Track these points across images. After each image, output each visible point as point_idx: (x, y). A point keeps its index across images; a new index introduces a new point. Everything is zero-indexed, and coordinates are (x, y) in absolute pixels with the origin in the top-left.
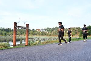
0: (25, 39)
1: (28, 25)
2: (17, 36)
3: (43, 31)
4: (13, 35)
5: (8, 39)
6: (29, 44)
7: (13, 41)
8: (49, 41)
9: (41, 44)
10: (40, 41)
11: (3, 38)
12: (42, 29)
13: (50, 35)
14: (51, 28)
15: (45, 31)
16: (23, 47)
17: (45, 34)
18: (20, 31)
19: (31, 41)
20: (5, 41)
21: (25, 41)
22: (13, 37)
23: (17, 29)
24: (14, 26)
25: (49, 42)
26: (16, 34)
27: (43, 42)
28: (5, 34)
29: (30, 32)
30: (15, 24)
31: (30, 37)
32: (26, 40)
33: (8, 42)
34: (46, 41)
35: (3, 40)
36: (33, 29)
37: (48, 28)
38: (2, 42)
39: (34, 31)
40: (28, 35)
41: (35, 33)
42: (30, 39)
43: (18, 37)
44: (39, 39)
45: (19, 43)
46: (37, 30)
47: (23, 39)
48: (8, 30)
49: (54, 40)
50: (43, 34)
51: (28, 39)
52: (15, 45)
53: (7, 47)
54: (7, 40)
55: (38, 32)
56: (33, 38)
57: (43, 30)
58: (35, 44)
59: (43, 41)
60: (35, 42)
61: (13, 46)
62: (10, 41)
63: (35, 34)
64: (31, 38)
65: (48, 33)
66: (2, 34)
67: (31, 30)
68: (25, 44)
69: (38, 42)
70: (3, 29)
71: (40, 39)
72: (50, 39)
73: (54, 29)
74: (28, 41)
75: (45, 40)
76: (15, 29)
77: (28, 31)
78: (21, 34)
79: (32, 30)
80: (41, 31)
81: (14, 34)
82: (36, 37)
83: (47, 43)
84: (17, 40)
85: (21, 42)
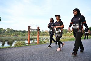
0: (37, 38)
1: (39, 27)
5: (24, 39)
10: (48, 40)
18: (33, 32)
19: (41, 40)
20: (22, 40)
22: (28, 37)
23: (31, 31)
24: (29, 29)
26: (30, 35)
28: (22, 35)
29: (40, 33)
30: (29, 27)
31: (40, 37)
33: (24, 41)
36: (43, 31)
38: (20, 40)
40: (39, 36)
44: (47, 38)
45: (32, 42)
46: (46, 32)
47: (35, 39)
48: (24, 32)
51: (39, 38)
52: (29, 43)
53: (23, 45)
56: (43, 38)
58: (44, 43)
60: (44, 41)
61: (28, 44)
63: (44, 35)
66: (19, 35)
68: (37, 42)
69: (46, 40)
70: (21, 31)
74: (39, 40)
76: (29, 30)
78: (33, 35)
81: (28, 35)
82: (45, 37)
84: (31, 39)
85: (34, 41)
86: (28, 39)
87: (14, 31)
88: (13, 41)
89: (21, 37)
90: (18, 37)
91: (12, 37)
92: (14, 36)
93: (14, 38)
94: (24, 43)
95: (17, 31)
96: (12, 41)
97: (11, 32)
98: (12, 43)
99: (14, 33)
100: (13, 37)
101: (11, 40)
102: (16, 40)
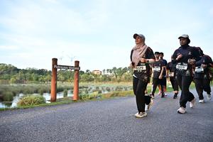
0: (73, 89)
1: (77, 63)
2: (58, 82)
3: (106, 73)
4: (50, 81)
5: (42, 89)
6: (79, 98)
7: (50, 93)
8: (117, 92)
9: (103, 97)
10: (100, 92)
11: (32, 87)
12: (104, 70)
13: (119, 81)
14: (120, 69)
15: (109, 73)
16: (69, 104)
17: (110, 80)
18: (64, 74)
19: (84, 93)
20: (36, 92)
21: (72, 92)
22: (51, 85)
23: (58, 70)
24: (53, 65)
25: (117, 95)
26: (56, 79)
27: (105, 95)
28: (37, 80)
29: (82, 76)
30: (55, 61)
31: (81, 84)
32: (75, 90)
33: (42, 94)
34: (111, 92)
35: (33, 90)
36: (87, 71)
37: (115, 68)
38: (32, 93)
39: (89, 74)
40: (78, 81)
41: (90, 77)
42: (81, 88)
43: (59, 84)
44: (97, 88)
45: (62, 97)
46: (95, 73)
47: (68, 89)
48: (41, 72)
49: (126, 90)
50: (106, 79)
51: (78, 88)
52: (54, 100)
53: (39, 103)
54: (40, 91)
55: (96, 75)
56: (87, 88)
57: (106, 71)
58: (91, 98)
59: (106, 92)
60: (91, 94)
61: (51, 101)
62: (45, 92)
63: (91, 80)
64: (84, 87)
65: (115, 77)
66: (31, 79)
67: (83, 72)
68: (72, 98)
69: (96, 93)
70: (33, 71)
71: (100, 89)
72: (119, 89)
73: (125, 70)
74: (78, 93)
75: (109, 90)
76: (55, 69)
77: (78, 74)
78: (65, 80)
79: (85, 72)
80: (103, 74)
81: (52, 79)
82: (92, 85)
83: (113, 95)
84: (58, 91)
85: (66, 94)
86: (52, 90)
87: (17, 70)
88: (15, 95)
89: (35, 85)
90: (28, 85)
91: (11, 85)
92: (17, 82)
93: (17, 87)
94: (42, 99)
95: (25, 71)
96: (12, 94)
97: (9, 72)
98: (12, 100)
99: (18, 76)
100: (15, 85)
101: (8, 93)
102: (21, 92)
